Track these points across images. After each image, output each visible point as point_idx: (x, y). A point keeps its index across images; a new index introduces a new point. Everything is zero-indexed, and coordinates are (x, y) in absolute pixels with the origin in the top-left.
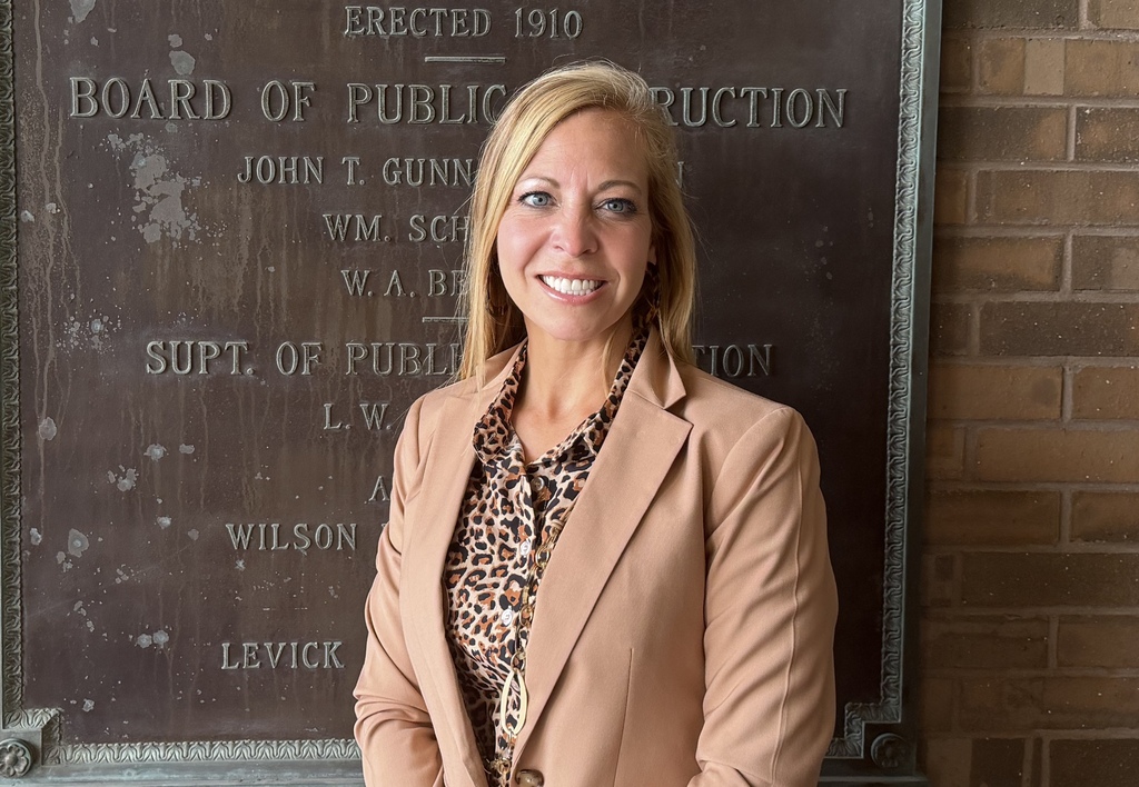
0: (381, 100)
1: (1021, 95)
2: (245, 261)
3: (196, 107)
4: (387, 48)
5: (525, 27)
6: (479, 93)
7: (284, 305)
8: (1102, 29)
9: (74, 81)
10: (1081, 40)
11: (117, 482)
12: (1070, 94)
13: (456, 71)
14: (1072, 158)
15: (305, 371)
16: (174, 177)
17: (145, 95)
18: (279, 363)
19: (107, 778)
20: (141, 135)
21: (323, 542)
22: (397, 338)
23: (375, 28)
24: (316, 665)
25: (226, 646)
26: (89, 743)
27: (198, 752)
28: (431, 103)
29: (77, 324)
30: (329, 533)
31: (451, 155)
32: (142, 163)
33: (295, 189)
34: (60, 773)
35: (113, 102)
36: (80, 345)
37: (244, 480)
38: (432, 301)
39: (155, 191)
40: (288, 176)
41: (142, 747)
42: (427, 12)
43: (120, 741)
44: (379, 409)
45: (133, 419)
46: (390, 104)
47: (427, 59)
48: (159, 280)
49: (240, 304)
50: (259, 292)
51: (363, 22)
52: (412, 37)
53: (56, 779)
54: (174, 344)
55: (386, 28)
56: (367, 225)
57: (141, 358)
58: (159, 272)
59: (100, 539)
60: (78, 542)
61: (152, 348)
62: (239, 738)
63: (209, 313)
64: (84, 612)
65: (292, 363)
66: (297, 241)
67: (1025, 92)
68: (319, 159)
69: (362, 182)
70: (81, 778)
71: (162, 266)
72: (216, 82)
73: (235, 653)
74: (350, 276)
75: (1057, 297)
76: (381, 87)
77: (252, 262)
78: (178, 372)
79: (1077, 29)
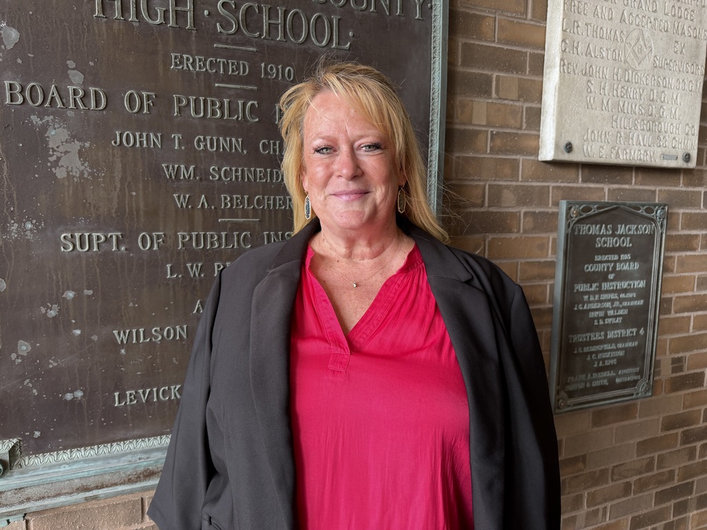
0: (192, 105)
1: (471, 124)
2: (118, 189)
3: (85, 102)
4: (195, 77)
5: (266, 73)
6: (244, 105)
7: (142, 213)
8: (500, 99)
9: (7, 83)
10: (492, 102)
11: (46, 312)
12: (489, 125)
13: (232, 92)
14: (488, 151)
15: (155, 248)
16: (73, 141)
17: (53, 94)
18: (140, 244)
19: (52, 471)
20: (51, 117)
21: (168, 335)
22: (206, 229)
23: (188, 66)
24: (167, 398)
25: (116, 394)
26: (39, 454)
27: (104, 450)
28: (220, 108)
29: (16, 225)
30: (172, 331)
31: (231, 136)
32: (53, 133)
33: (146, 150)
34: (22, 473)
35: (33, 97)
36: (18, 237)
37: (123, 307)
38: (223, 210)
39: (62, 149)
40: (141, 143)
41: (71, 452)
42: (216, 61)
43: (58, 450)
44: (197, 266)
45: (54, 277)
46: (197, 108)
47: (216, 85)
48: (67, 199)
49: (116, 212)
50: (127, 206)
51: (182, 63)
52: (208, 73)
53: (19, 476)
54: (77, 235)
55: (194, 67)
56: (187, 172)
57: (58, 243)
58: (66, 195)
59: (38, 345)
60: (24, 347)
61: (64, 237)
62: (127, 439)
63: (98, 217)
64: (30, 385)
65: (148, 243)
66: (148, 179)
67: (473, 123)
68: (159, 135)
69: (183, 148)
70: (35, 474)
71: (68, 191)
72: (97, 89)
73: (122, 397)
74: (179, 197)
75: (483, 210)
76: (192, 98)
77: (122, 189)
78: (80, 250)
79: (491, 98)
